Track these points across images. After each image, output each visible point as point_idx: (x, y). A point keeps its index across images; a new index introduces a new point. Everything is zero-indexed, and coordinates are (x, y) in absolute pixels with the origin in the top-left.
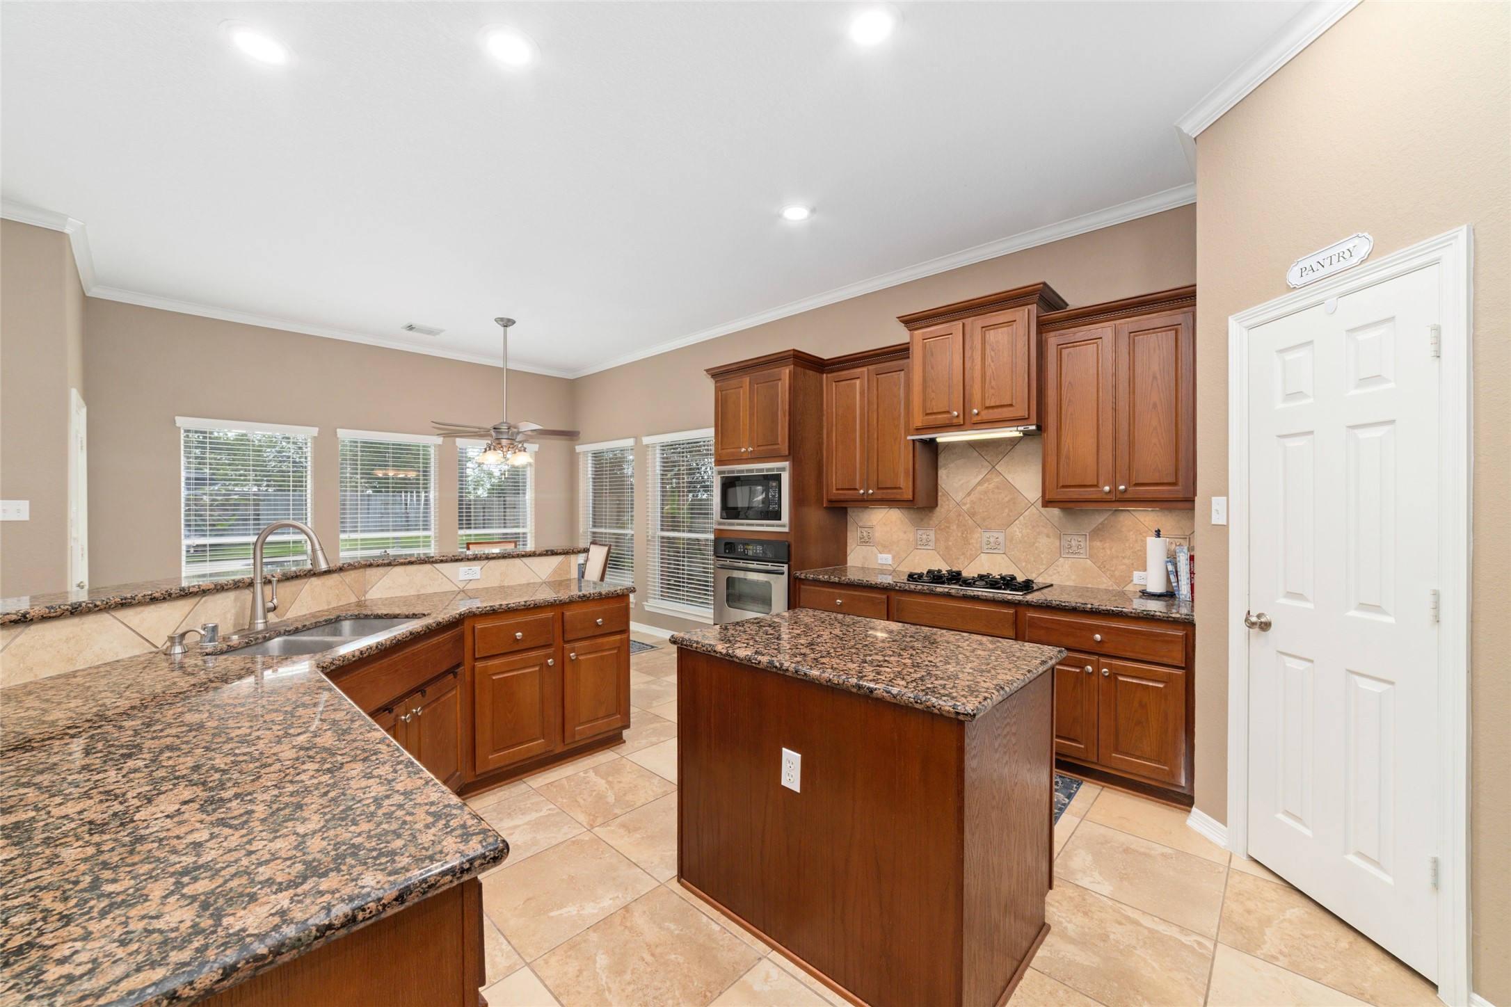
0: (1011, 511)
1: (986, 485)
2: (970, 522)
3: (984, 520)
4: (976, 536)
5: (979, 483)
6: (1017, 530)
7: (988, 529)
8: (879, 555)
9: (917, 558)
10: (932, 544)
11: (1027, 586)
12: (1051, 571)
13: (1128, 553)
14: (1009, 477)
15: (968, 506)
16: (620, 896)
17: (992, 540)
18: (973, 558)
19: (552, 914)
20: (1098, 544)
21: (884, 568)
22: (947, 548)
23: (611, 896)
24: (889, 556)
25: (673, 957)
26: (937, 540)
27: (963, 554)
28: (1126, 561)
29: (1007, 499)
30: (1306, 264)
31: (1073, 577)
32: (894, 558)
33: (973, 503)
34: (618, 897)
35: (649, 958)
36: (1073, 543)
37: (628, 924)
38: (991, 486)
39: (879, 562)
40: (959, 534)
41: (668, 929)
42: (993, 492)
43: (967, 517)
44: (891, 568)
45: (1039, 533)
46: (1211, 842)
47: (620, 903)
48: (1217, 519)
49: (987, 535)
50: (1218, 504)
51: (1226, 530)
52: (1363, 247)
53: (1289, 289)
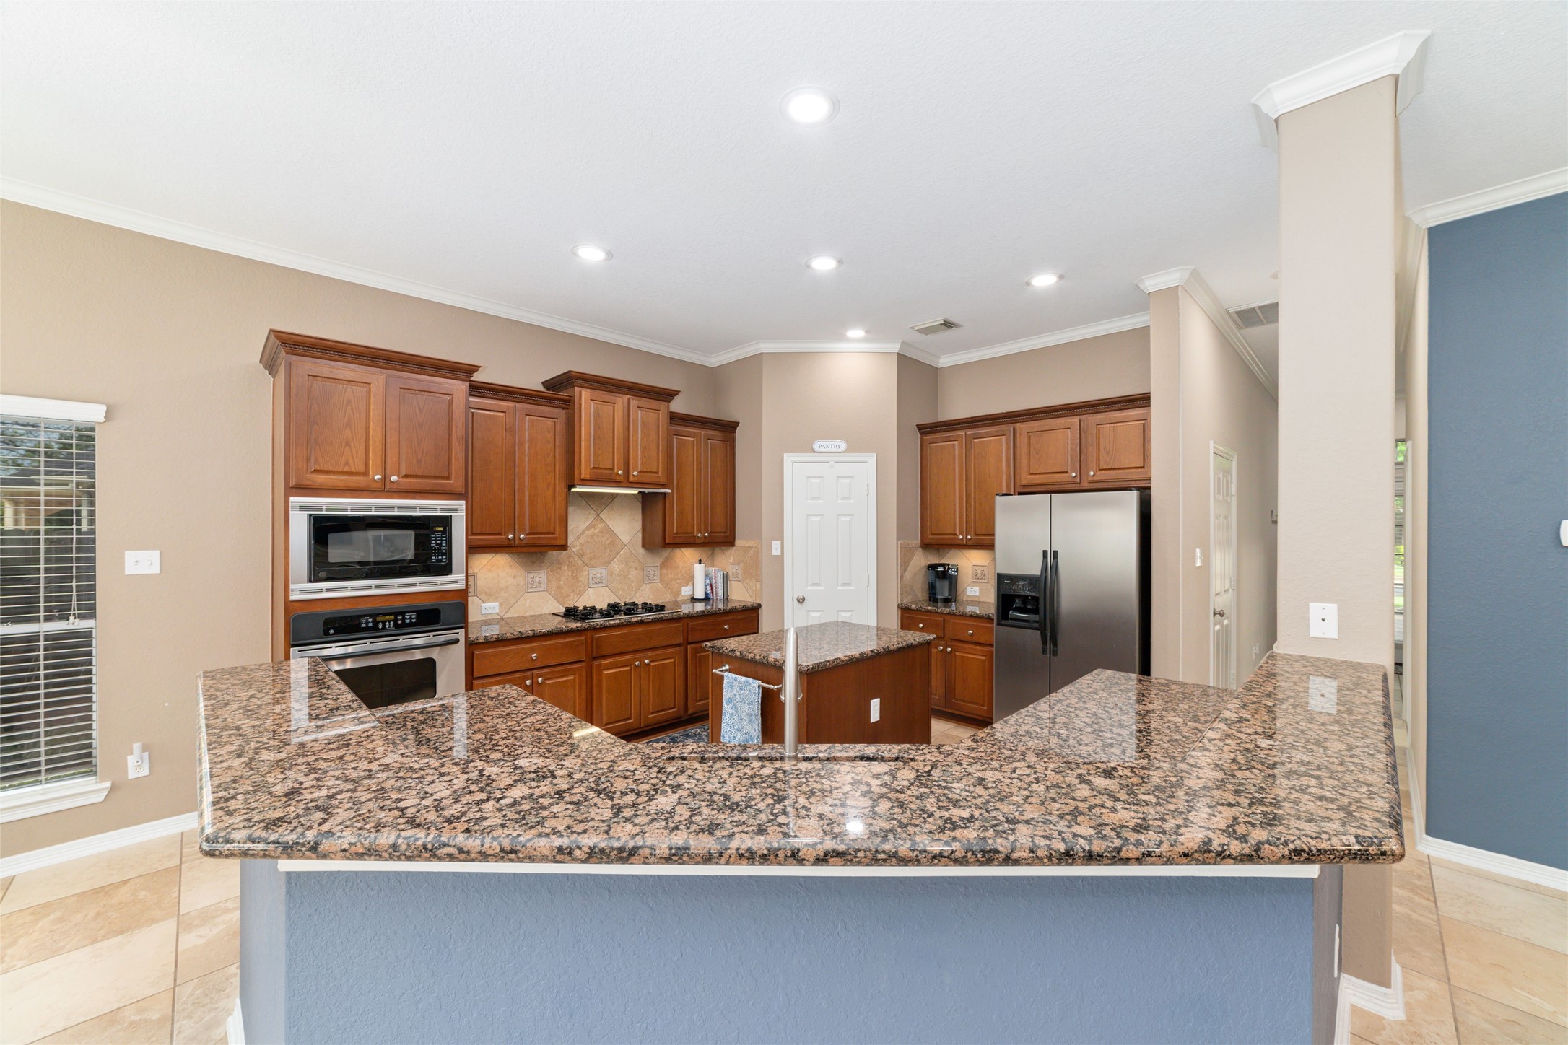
0: (611, 551)
1: (592, 530)
2: (579, 562)
3: (591, 559)
4: (585, 573)
5: (588, 528)
6: (616, 566)
7: (594, 567)
8: (483, 605)
9: (529, 601)
10: (544, 586)
11: (660, 608)
12: (638, 595)
13: (680, 575)
14: (610, 524)
15: (577, 548)
17: (599, 576)
18: (581, 594)
20: (665, 571)
21: (490, 617)
22: (559, 587)
24: (496, 605)
26: (549, 581)
27: (573, 591)
28: (679, 581)
29: (608, 542)
30: (822, 443)
31: (651, 597)
32: (501, 605)
33: (582, 545)
36: (652, 572)
38: (596, 531)
39: (483, 612)
40: (570, 574)
42: (598, 536)
43: (576, 558)
44: (498, 617)
45: (630, 567)
48: (776, 551)
49: (594, 572)
50: (776, 545)
51: (781, 558)
52: (843, 446)
53: (814, 451)
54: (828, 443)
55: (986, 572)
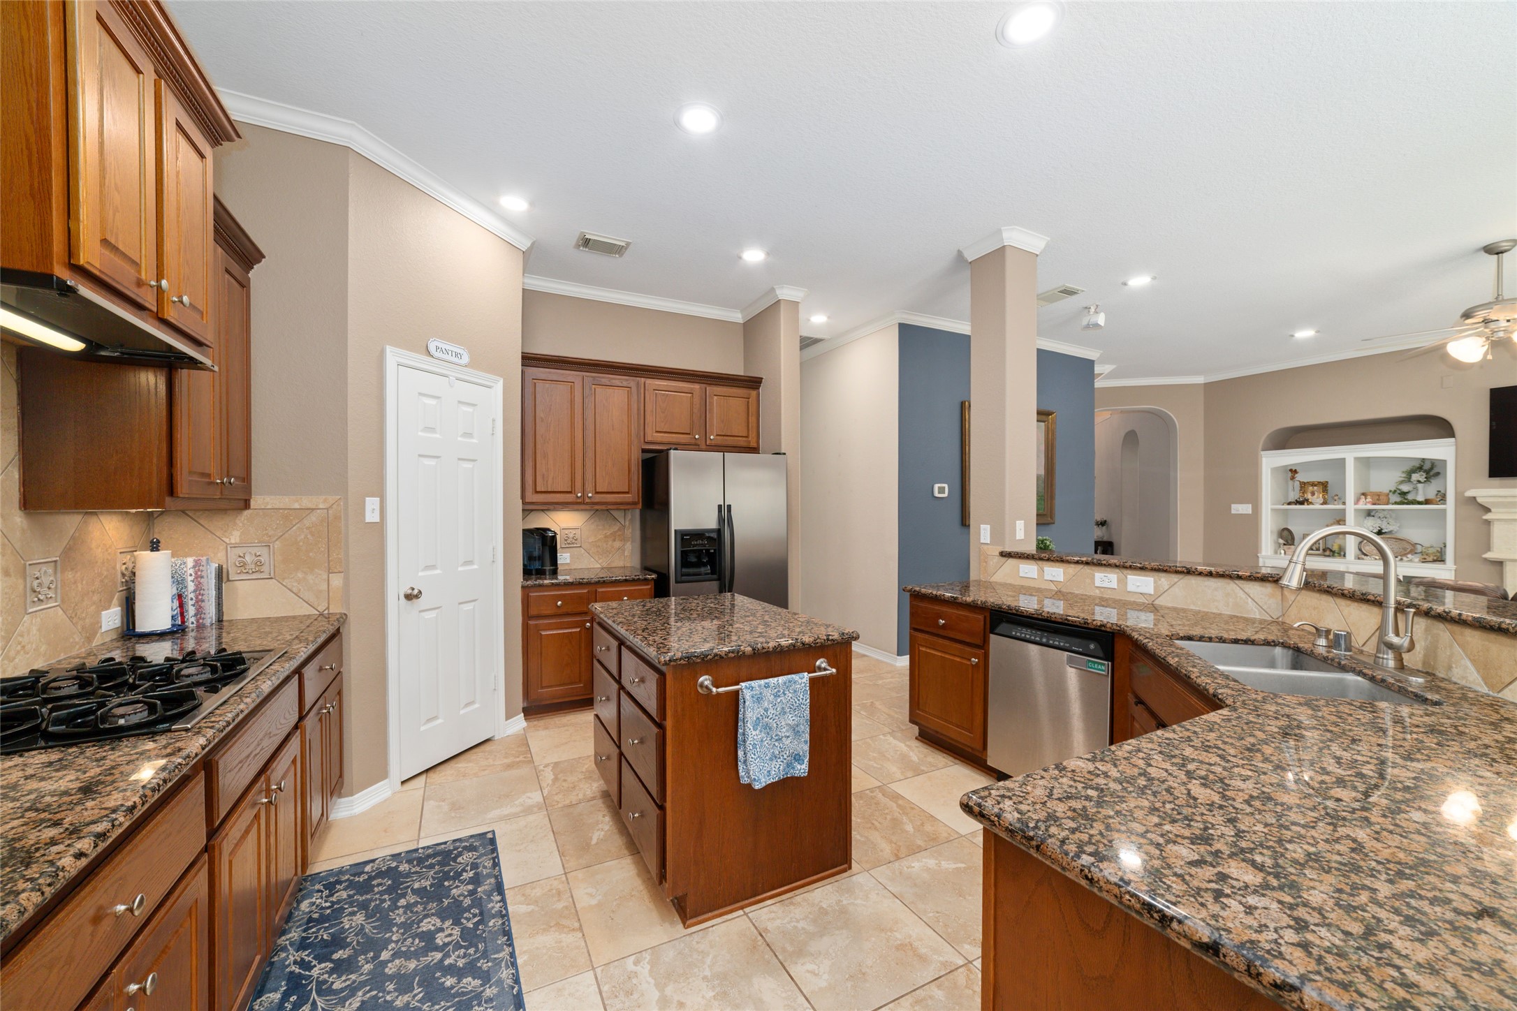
13: (97, 582)
16: (905, 869)
19: (963, 865)
20: (70, 575)
23: (914, 869)
25: (859, 820)
28: (96, 597)
34: (908, 868)
35: (876, 823)
36: (44, 580)
37: (893, 845)
41: (861, 836)
46: (386, 800)
47: (905, 863)
48: (372, 515)
50: (372, 504)
51: (380, 527)
52: (466, 359)
53: (429, 353)
54: (448, 347)
55: (578, 536)
